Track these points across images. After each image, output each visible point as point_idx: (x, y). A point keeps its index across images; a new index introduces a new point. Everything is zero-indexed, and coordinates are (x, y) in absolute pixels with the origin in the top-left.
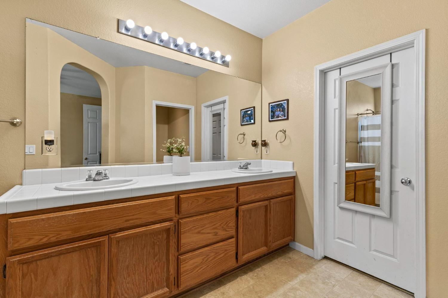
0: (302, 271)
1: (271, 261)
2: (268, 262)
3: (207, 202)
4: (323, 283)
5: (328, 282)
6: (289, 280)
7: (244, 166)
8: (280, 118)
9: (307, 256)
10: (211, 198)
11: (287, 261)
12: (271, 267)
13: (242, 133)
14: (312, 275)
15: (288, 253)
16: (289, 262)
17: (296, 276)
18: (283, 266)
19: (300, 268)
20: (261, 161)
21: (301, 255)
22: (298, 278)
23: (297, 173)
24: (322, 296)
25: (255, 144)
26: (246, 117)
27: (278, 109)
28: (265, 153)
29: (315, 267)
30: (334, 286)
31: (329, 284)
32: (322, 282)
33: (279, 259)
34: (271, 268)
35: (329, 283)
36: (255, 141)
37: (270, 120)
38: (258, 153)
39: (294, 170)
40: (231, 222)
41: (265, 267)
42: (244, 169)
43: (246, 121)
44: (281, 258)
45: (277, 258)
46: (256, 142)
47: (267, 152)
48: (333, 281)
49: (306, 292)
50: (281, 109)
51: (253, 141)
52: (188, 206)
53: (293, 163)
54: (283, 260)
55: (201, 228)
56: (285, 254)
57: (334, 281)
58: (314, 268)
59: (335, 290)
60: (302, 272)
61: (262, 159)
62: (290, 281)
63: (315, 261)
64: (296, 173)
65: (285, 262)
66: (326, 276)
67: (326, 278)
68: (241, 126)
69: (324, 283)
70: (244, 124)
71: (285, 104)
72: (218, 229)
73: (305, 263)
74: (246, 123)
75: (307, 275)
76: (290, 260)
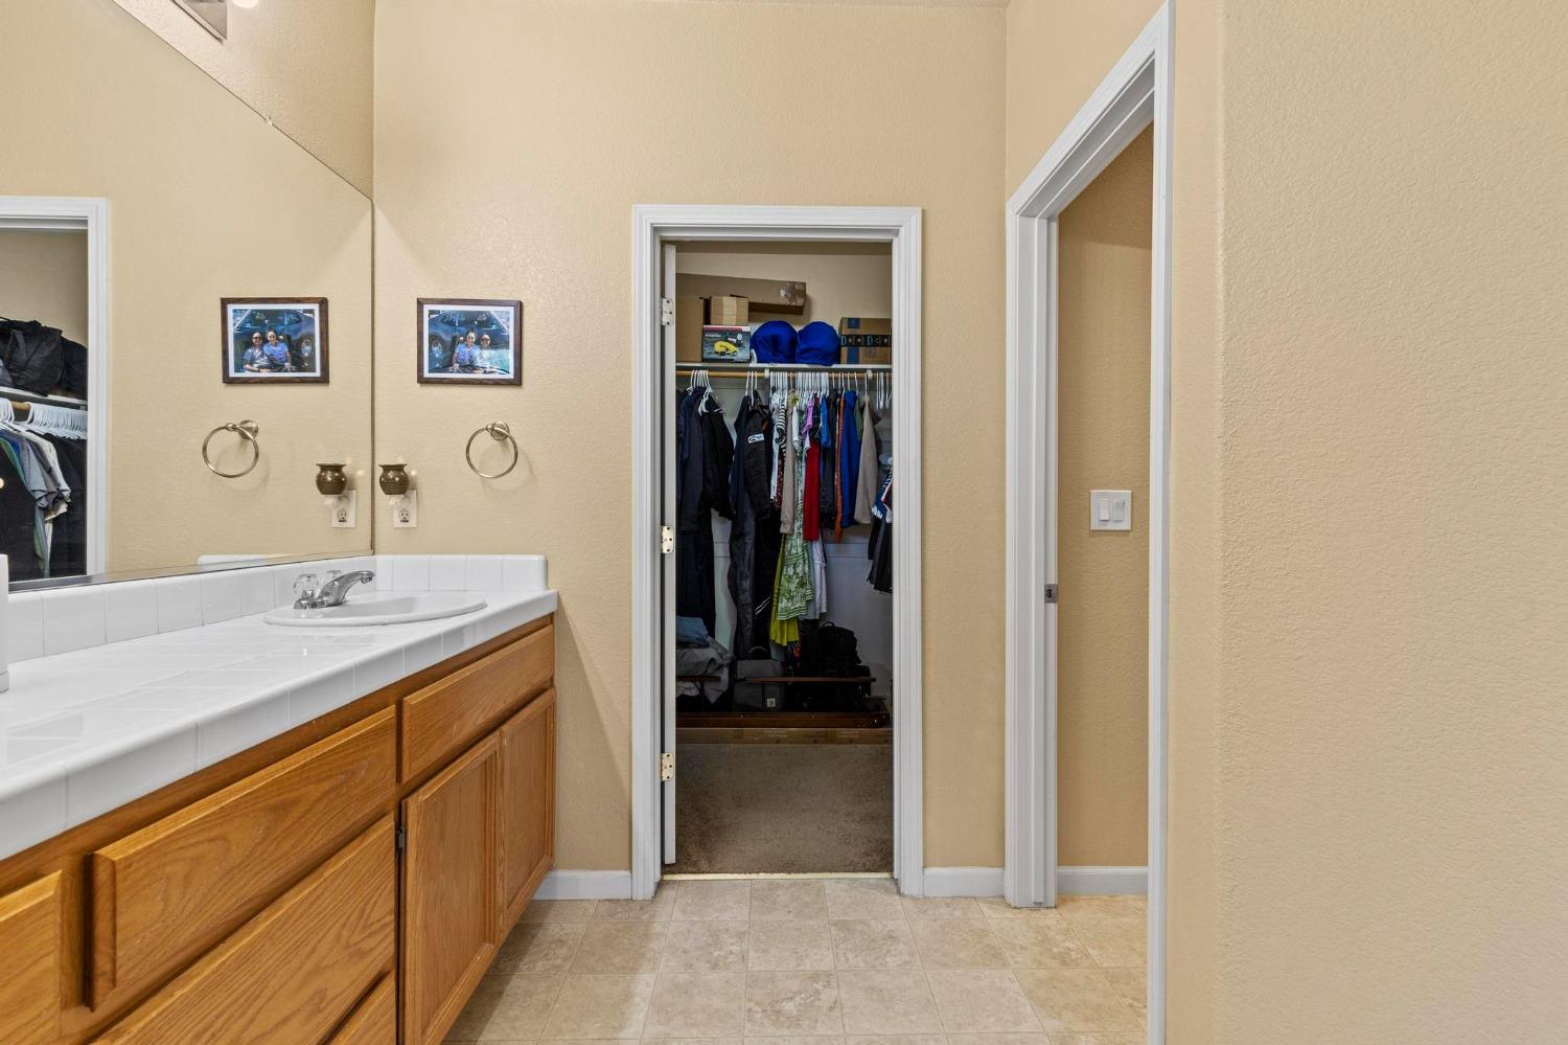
0: (631, 964)
1: (500, 994)
2: (493, 1007)
3: (274, 836)
4: (714, 969)
5: (722, 953)
6: (616, 1025)
7: (325, 593)
8: (479, 375)
9: (607, 903)
10: (295, 802)
11: (559, 962)
12: (517, 1018)
13: (237, 422)
14: (667, 961)
15: (540, 925)
16: (566, 959)
17: (627, 996)
18: (558, 985)
19: (617, 960)
20: (375, 561)
21: (586, 910)
22: (637, 1000)
23: (563, 598)
24: (740, 1008)
25: (334, 482)
26: (265, 341)
27: (472, 335)
28: (397, 523)
29: (657, 928)
30: (743, 957)
31: (730, 960)
32: (708, 965)
33: (523, 967)
34: (518, 1024)
35: (726, 958)
36: (337, 468)
37: (427, 374)
38: (350, 523)
39: (547, 588)
40: (383, 891)
41: (493, 1037)
42: (330, 605)
43: (263, 361)
44: (527, 959)
45: (515, 968)
46: (344, 470)
47: (405, 521)
48: (732, 944)
49: (695, 1032)
50: (486, 336)
51: (324, 468)
52: (166, 906)
53: (546, 563)
54: (540, 963)
55: (242, 1015)
56: (533, 937)
57: (732, 940)
58: (658, 935)
59: (756, 969)
60: (634, 970)
61: (374, 554)
62: (621, 1028)
63: (641, 908)
64: (559, 597)
65: (555, 967)
66: (705, 938)
67: (709, 945)
68: (223, 385)
69: (715, 967)
70: (247, 374)
71: (508, 319)
72: (327, 967)
73: (618, 931)
74: (265, 374)
75: (654, 969)
76: (564, 951)
